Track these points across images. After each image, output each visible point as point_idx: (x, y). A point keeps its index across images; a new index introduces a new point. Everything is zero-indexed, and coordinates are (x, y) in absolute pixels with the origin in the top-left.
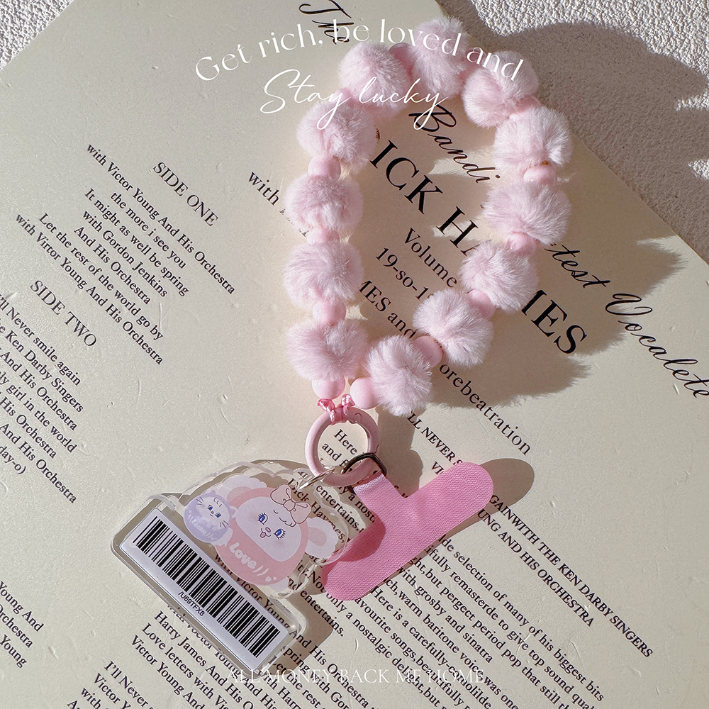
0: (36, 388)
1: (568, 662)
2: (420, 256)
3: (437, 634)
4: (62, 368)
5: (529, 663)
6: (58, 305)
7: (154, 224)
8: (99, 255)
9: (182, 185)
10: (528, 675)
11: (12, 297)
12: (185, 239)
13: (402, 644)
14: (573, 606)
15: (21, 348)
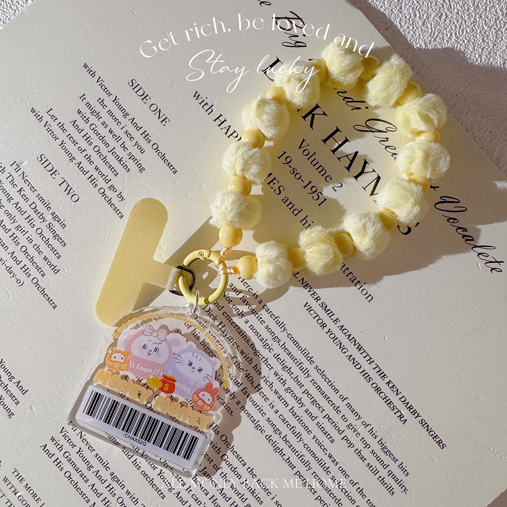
0: (35, 228)
1: (387, 448)
2: (308, 159)
3: (298, 420)
4: (54, 216)
5: (360, 446)
6: (55, 172)
7: (125, 122)
8: (86, 140)
9: (146, 97)
10: (358, 454)
11: (24, 164)
12: (146, 133)
13: (273, 425)
14: (394, 409)
15: (27, 200)
